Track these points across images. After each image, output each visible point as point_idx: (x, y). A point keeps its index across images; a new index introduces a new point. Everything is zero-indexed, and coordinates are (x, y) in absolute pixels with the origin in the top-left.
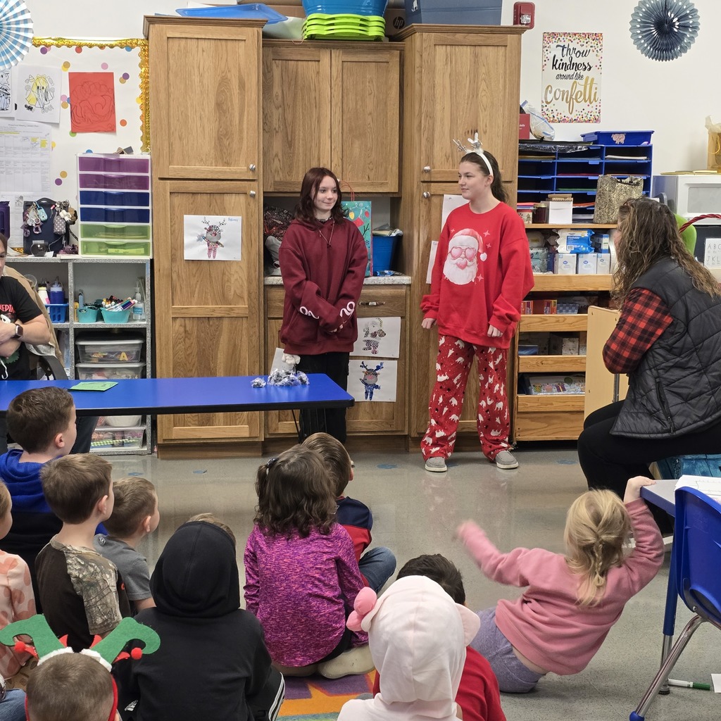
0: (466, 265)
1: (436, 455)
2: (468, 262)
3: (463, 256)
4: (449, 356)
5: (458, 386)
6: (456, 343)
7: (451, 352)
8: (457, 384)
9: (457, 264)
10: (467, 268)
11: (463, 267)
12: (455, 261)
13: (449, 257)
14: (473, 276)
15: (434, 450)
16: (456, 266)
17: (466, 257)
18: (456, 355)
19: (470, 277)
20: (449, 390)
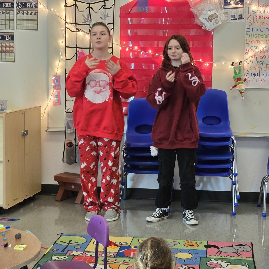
0: (101, 91)
1: (91, 210)
2: (102, 89)
3: (98, 85)
4: (86, 151)
5: (94, 169)
6: (91, 143)
7: (88, 148)
8: (93, 168)
9: (94, 91)
10: (101, 93)
11: (98, 92)
12: (93, 89)
13: (88, 87)
14: (106, 97)
15: (89, 207)
16: (94, 92)
17: (100, 86)
18: (91, 150)
19: (105, 98)
20: (88, 172)
